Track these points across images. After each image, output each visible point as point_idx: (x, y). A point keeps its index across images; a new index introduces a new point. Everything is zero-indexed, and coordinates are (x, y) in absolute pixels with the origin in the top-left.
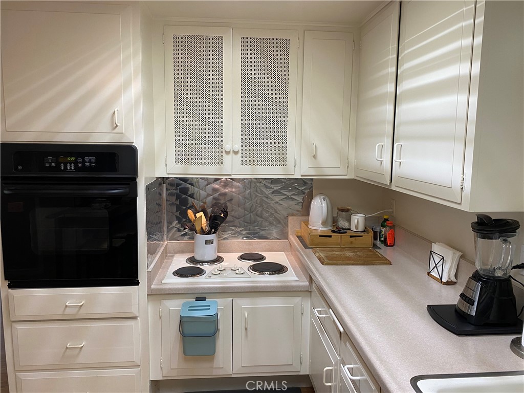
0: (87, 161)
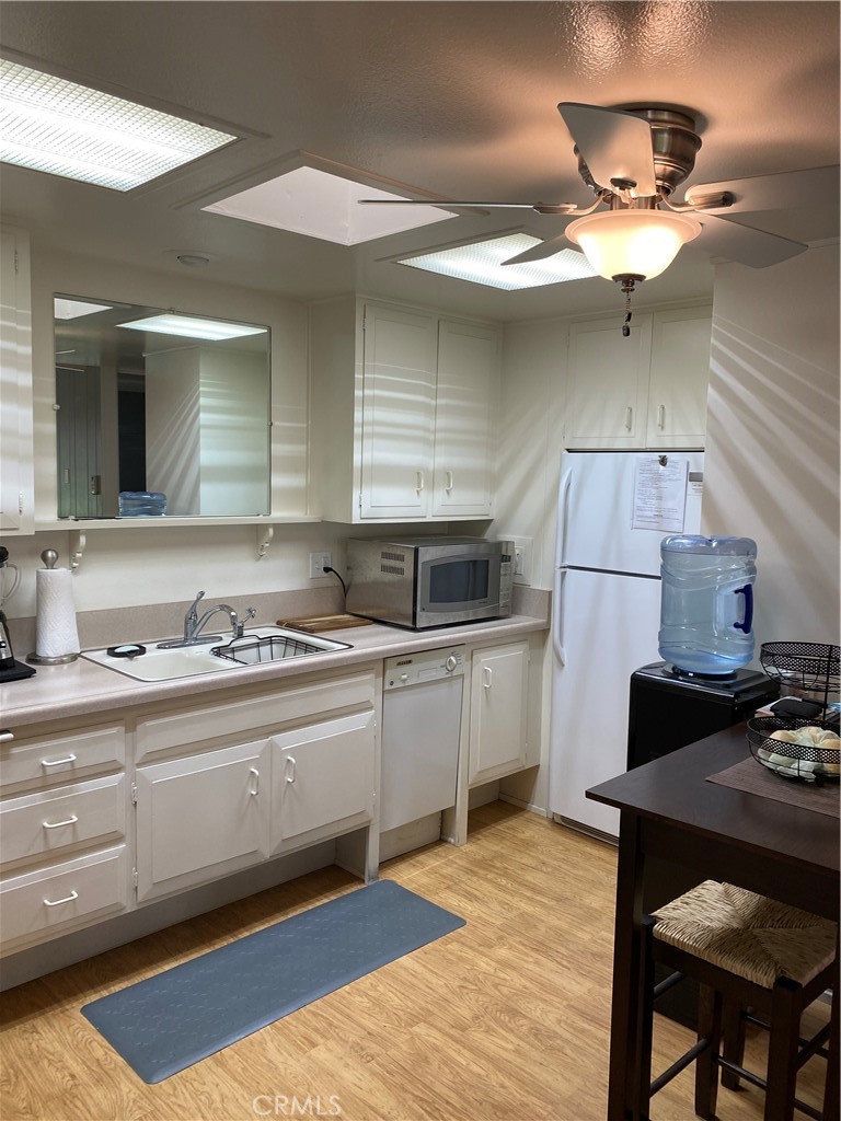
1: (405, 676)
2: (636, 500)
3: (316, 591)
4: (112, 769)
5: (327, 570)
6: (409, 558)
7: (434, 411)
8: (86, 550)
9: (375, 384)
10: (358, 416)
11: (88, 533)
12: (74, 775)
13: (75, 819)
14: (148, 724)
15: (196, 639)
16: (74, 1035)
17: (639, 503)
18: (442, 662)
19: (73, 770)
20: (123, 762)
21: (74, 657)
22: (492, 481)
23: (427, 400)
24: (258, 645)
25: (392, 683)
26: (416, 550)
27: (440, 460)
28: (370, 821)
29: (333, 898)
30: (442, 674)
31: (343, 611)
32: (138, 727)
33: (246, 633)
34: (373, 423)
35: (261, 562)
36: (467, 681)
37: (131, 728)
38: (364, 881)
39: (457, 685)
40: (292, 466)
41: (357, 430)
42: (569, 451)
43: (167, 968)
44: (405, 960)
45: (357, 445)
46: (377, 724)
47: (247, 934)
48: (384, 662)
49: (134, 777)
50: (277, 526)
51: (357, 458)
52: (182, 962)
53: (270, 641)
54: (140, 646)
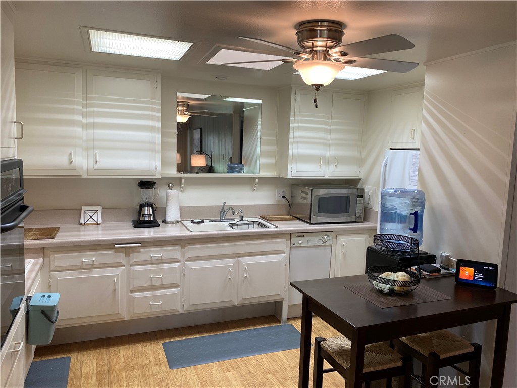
1: (301, 242)
2: (411, 172)
3: (278, 205)
4: (176, 261)
5: (283, 197)
6: (309, 193)
7: (329, 132)
8: (185, 184)
9: (299, 121)
10: (291, 135)
11: (186, 178)
12: (162, 261)
13: (161, 276)
14: (190, 247)
15: (224, 219)
16: (156, 350)
17: (412, 173)
18: (320, 238)
19: (162, 259)
20: (179, 258)
21: (178, 222)
22: (360, 161)
23: (326, 127)
24: (248, 224)
25: (294, 244)
26: (312, 190)
27: (331, 152)
28: (283, 299)
29: (266, 326)
30: (320, 243)
31: (289, 214)
32: (186, 247)
33: (244, 219)
34: (298, 137)
35: (255, 192)
36: (334, 248)
37: (183, 247)
38: (281, 323)
39: (329, 249)
40: (268, 154)
41: (291, 140)
42: (391, 149)
43: (195, 337)
44: (279, 353)
45: (290, 147)
46: (287, 260)
47: (228, 332)
48: (291, 235)
49: (184, 265)
50: (260, 179)
51: (290, 152)
52: (201, 336)
53: (254, 223)
54: (202, 220)
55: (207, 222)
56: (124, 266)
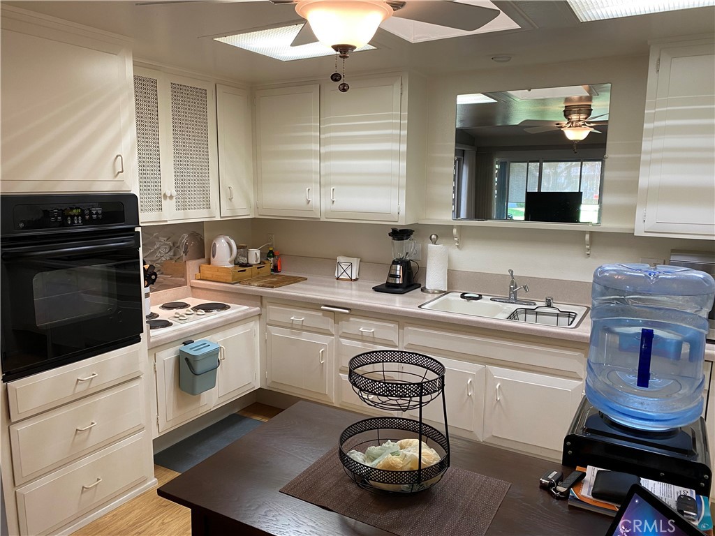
0: (94, 212)
9: (667, 115)
12: (374, 340)
15: (515, 300)
19: (374, 337)
24: (558, 316)
32: (405, 329)
33: (552, 305)
37: (401, 327)
45: (643, 170)
54: (480, 295)
55: (486, 300)
56: (333, 335)
